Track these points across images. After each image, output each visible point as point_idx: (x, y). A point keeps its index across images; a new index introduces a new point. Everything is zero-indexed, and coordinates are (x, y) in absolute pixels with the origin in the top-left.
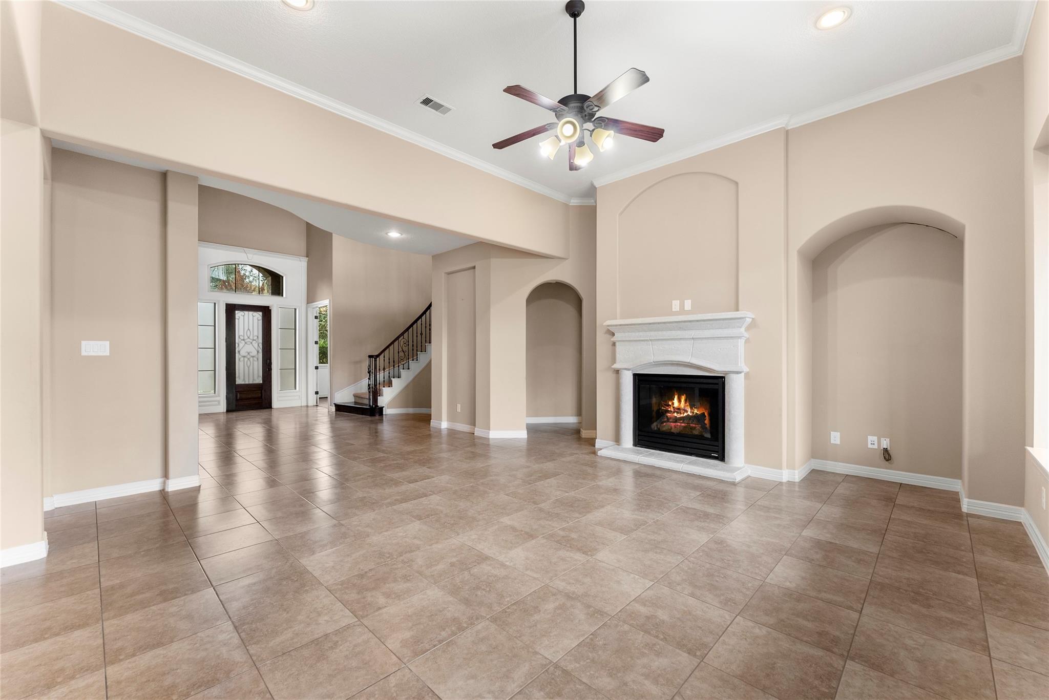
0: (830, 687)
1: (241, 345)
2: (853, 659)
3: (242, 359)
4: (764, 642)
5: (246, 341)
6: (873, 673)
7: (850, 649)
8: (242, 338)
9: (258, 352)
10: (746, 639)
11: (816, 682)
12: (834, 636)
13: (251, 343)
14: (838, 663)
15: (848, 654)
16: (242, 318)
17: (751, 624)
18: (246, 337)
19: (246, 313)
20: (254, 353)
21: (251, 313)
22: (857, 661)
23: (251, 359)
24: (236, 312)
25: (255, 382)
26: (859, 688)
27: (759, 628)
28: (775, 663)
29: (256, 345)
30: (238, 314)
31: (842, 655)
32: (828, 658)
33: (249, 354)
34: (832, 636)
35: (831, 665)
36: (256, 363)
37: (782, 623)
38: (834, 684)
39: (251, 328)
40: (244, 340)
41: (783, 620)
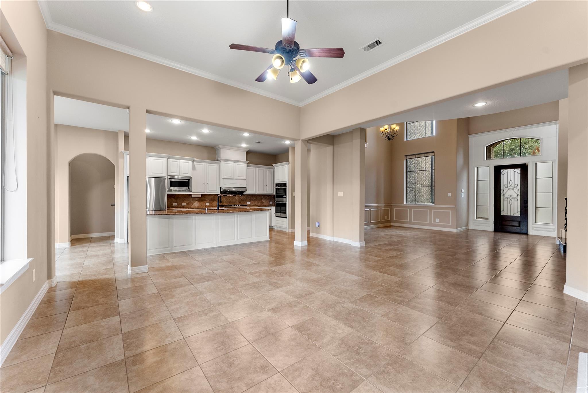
0: (126, 343)
1: (505, 191)
2: (122, 360)
3: (506, 199)
4: (162, 338)
5: (509, 188)
6: (111, 361)
7: (126, 364)
8: (506, 186)
9: (518, 195)
10: (169, 333)
11: (132, 341)
12: (137, 365)
13: (513, 189)
14: (128, 353)
15: (125, 361)
16: (506, 174)
17: (175, 339)
18: (509, 185)
19: (509, 170)
20: (515, 195)
21: (512, 170)
22: (120, 361)
23: (513, 200)
24: (502, 170)
25: (515, 215)
26: (115, 351)
27: (170, 341)
28: (151, 335)
29: (516, 191)
30: (503, 171)
31: (128, 358)
32: (133, 352)
33: (511, 196)
34: (137, 364)
35: (130, 350)
36: (516, 203)
37: (164, 351)
38: (125, 345)
39: (512, 180)
40: (507, 187)
41: (165, 352)
